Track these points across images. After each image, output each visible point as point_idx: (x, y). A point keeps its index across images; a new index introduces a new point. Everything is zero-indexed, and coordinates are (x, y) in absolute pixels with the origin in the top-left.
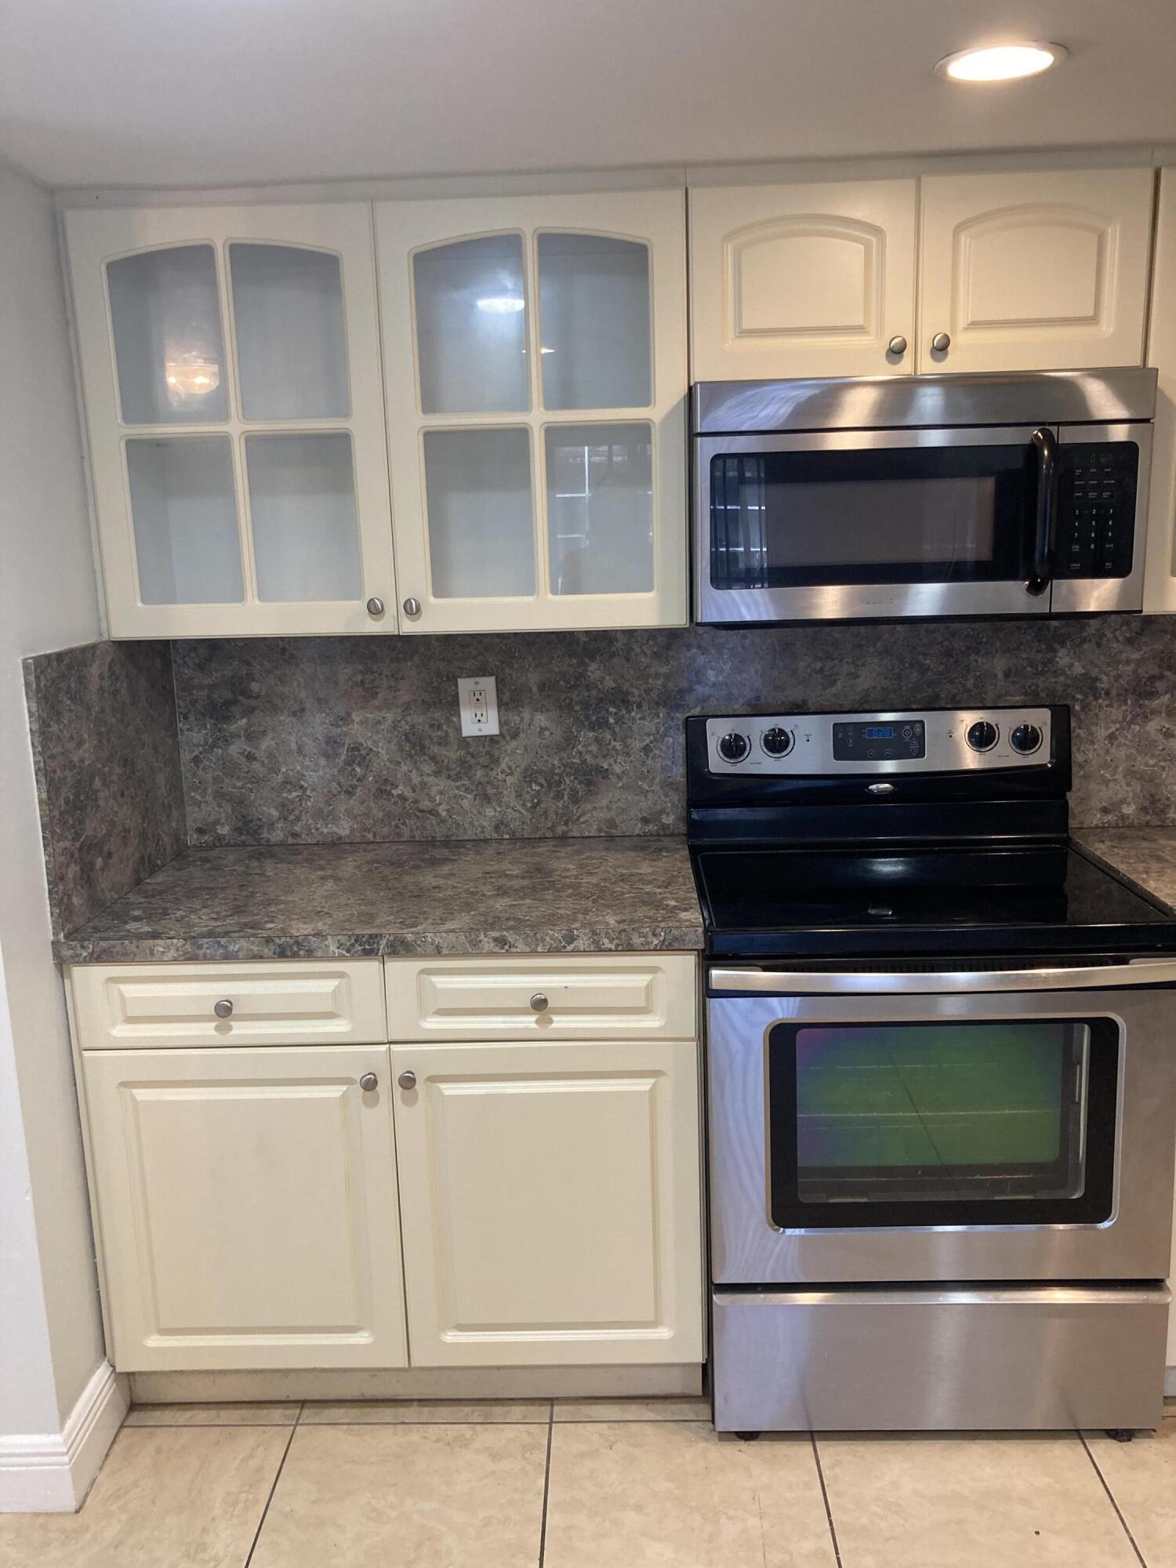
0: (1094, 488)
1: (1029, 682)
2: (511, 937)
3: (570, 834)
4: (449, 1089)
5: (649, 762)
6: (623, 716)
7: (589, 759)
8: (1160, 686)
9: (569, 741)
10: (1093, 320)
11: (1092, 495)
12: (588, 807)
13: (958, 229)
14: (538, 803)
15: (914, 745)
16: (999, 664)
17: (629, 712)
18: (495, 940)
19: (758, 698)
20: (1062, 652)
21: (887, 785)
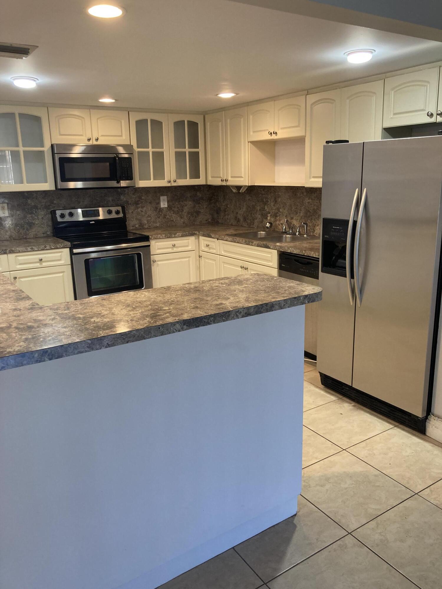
0: (125, 165)
1: (116, 202)
2: (34, 247)
3: (27, 238)
4: (22, 280)
5: (43, 221)
6: (36, 211)
7: (30, 221)
8: (139, 202)
9: (25, 217)
10: (121, 136)
11: (125, 166)
12: (31, 231)
13: (98, 119)
14: (19, 231)
15: (97, 215)
16: (110, 199)
17: (38, 210)
18: (31, 248)
19: (65, 206)
20: (122, 196)
21: (93, 222)
